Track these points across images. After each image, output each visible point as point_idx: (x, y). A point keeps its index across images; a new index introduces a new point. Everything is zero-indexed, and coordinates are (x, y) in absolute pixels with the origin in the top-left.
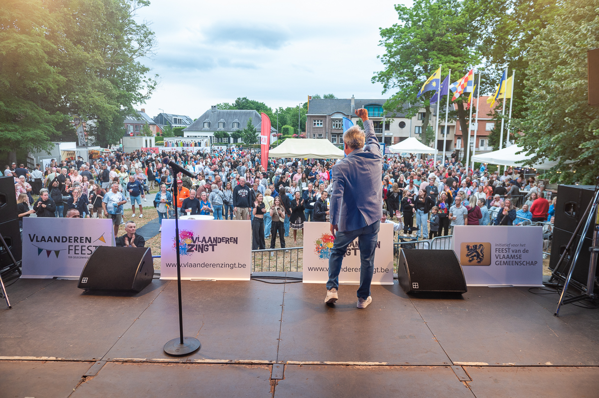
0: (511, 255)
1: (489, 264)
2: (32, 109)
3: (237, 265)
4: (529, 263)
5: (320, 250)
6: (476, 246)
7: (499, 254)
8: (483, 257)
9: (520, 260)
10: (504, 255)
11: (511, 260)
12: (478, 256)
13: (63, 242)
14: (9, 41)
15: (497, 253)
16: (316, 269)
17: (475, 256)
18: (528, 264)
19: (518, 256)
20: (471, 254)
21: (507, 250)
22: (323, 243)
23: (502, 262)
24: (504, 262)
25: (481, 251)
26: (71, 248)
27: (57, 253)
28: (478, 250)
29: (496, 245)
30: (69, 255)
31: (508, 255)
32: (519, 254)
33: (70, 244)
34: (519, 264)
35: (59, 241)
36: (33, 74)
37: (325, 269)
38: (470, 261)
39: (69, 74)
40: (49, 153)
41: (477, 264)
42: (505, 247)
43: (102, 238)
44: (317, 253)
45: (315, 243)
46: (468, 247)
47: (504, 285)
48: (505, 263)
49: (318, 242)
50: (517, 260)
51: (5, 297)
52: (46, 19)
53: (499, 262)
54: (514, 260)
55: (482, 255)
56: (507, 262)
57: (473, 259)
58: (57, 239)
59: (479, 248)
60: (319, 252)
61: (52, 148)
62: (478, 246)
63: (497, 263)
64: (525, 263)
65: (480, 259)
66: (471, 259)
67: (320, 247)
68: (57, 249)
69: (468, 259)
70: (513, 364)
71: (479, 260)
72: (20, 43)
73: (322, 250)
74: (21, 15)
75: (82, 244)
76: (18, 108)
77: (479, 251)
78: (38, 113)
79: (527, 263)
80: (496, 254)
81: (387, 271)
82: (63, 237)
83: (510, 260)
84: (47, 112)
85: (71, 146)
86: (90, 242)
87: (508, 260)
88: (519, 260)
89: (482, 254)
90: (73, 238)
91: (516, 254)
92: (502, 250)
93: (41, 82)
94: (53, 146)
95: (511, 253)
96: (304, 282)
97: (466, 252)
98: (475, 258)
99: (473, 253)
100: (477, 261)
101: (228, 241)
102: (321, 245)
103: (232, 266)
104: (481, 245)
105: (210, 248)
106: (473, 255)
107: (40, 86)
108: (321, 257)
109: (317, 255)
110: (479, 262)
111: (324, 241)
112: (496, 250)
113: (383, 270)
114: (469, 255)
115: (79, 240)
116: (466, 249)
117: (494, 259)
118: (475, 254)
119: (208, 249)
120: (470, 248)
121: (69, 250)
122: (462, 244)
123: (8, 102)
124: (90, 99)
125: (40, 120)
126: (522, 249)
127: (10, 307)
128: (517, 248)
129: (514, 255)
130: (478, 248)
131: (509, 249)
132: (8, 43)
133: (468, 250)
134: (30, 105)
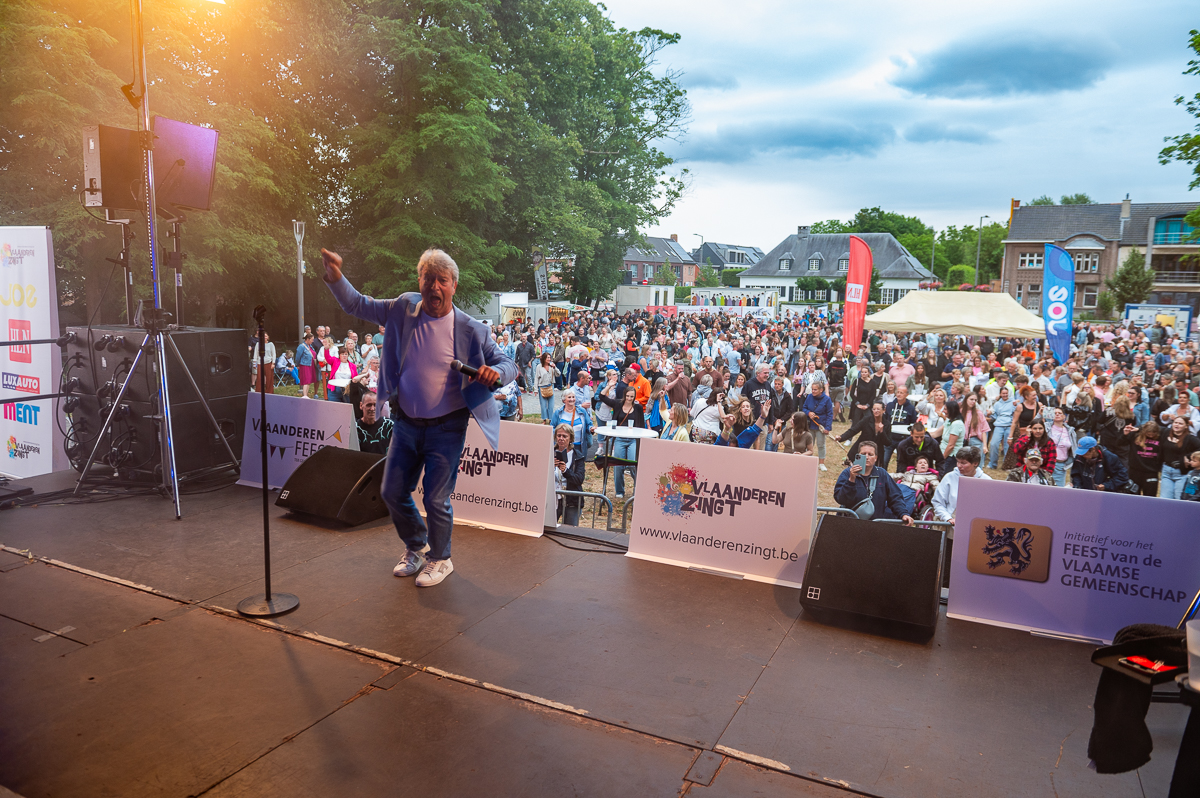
0: (1109, 567)
1: (1046, 580)
2: (461, 237)
3: (523, 507)
4: (1161, 594)
5: (665, 496)
6: (1012, 531)
7: (1075, 558)
8: (1028, 559)
9: (1134, 582)
10: (1087, 563)
11: (1109, 578)
12: (1015, 554)
13: (290, 434)
14: (432, 127)
15: (1069, 556)
16: (654, 533)
17: (1007, 554)
18: (1157, 596)
19: (1130, 572)
20: (997, 548)
21: (1099, 552)
22: (671, 483)
23: (1082, 580)
24: (1086, 579)
25: (1025, 545)
26: (300, 445)
27: (282, 450)
28: (1015, 542)
29: (1067, 535)
30: (296, 457)
31: (1099, 565)
32: (1132, 566)
33: (299, 439)
34: (1130, 591)
35: (285, 433)
36: (465, 178)
37: (671, 536)
38: (993, 564)
39: (526, 175)
40: (482, 311)
41: (1011, 574)
42: (1091, 545)
43: (337, 435)
44: (658, 500)
45: (658, 481)
46: (990, 531)
47: (1079, 637)
48: (1090, 584)
49: (663, 480)
50: (1124, 582)
51: (175, 502)
52: (492, 85)
53: (1072, 579)
54: (1115, 578)
55: (1026, 556)
56: (1094, 580)
57: (1000, 562)
58: (284, 430)
59: (1019, 537)
60: (662, 499)
61: (486, 302)
62: (1017, 531)
63: (1066, 580)
64: (1147, 592)
65: (1020, 562)
66: (995, 560)
67: (666, 490)
68: (283, 446)
69: (987, 558)
70: (847, 785)
71: (1017, 566)
72: (447, 129)
73: (668, 497)
74: (453, 82)
75: (313, 441)
76: (441, 235)
77: (1019, 544)
78: (470, 242)
79: (1153, 593)
80: (1065, 556)
81: (793, 557)
82: (291, 427)
83: (1104, 577)
84: (484, 241)
85: (519, 299)
86: (322, 439)
87: (1098, 576)
88: (1130, 581)
89: (1028, 552)
90: (302, 431)
91: (1122, 565)
92: (1083, 551)
93: (477, 192)
94: (489, 297)
95: (1108, 561)
96: (628, 554)
97: (985, 541)
98: (1007, 559)
99: (1002, 546)
100: (1010, 567)
101: (512, 459)
102: (669, 486)
103: (516, 507)
104: (1025, 530)
105: (484, 468)
106: (1002, 551)
107: (475, 198)
108: (666, 509)
109: (659, 506)
110: (1015, 570)
111: (674, 479)
112: (1066, 549)
113: (785, 556)
114: (992, 550)
115: (309, 435)
116: (985, 536)
117: (1057, 569)
118: (1006, 549)
119: (480, 470)
120: (995, 534)
121: (297, 448)
122: (976, 522)
123: (429, 225)
124: (557, 218)
125: (474, 256)
126: (1142, 554)
127: (179, 518)
128: (1129, 551)
129: (1117, 568)
130: (1016, 535)
131: (1103, 550)
132: (432, 130)
133: (991, 536)
134: (460, 229)
